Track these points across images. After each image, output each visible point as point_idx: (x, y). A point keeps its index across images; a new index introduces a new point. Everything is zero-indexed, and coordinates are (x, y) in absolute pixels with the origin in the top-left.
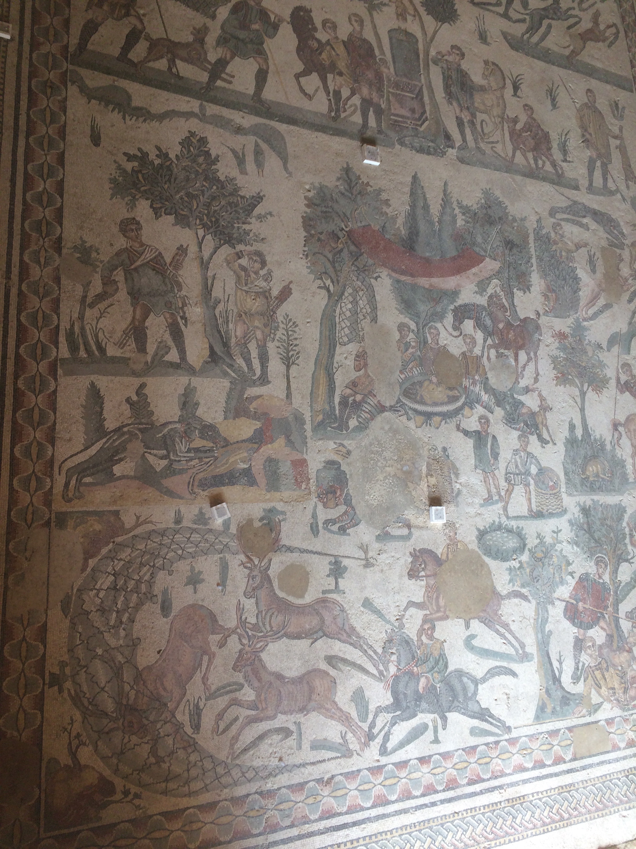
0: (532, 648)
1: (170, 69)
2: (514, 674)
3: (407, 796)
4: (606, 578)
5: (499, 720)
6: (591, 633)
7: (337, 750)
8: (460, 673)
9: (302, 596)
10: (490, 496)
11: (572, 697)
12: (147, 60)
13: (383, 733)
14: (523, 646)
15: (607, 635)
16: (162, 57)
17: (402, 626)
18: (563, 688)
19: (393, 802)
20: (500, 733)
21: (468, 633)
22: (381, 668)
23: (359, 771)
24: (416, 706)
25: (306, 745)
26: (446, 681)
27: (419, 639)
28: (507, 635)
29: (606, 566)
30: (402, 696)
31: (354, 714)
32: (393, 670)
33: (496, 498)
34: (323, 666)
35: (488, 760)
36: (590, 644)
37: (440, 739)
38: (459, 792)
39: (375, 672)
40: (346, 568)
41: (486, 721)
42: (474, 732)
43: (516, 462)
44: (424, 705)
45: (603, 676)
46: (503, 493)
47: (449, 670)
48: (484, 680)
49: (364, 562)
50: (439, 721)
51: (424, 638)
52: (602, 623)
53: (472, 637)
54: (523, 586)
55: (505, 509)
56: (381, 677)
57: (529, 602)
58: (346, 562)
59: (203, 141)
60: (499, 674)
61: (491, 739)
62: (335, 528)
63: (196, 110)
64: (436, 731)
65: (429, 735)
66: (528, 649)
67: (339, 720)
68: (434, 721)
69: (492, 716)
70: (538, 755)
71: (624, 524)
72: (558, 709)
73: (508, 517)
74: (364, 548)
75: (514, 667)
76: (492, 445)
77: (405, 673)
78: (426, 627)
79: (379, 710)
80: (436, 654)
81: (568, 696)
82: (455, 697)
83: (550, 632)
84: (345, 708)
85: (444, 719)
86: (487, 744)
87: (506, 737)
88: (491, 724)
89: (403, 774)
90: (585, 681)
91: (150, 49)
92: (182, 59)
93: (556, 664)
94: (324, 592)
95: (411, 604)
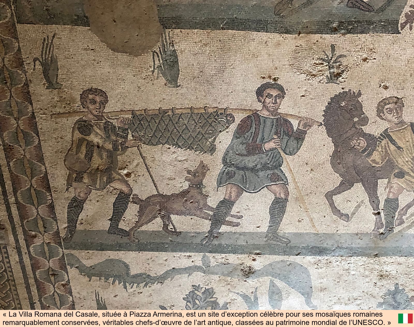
1: (165, 226)
12: (138, 224)
16: (155, 217)
59: (209, 292)
63: (199, 263)
91: (141, 212)
92: (178, 213)
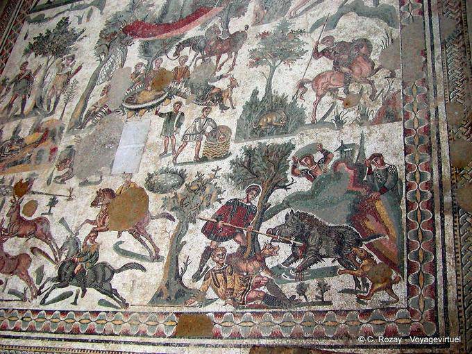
0: (164, 253)
2: (143, 269)
3: (47, 331)
4: (256, 202)
5: (122, 299)
6: (224, 244)
7: (20, 297)
8: (104, 265)
9: (31, 216)
10: (166, 151)
11: (187, 291)
13: (46, 292)
14: (157, 250)
15: (241, 246)
17: (77, 233)
18: (182, 284)
19: (38, 332)
20: (119, 306)
21: (119, 240)
22: (57, 256)
23: (26, 310)
24: (70, 280)
25: (6, 291)
26: (94, 269)
27: (85, 242)
28: (147, 242)
29: (258, 193)
30: (63, 273)
31: (35, 279)
32: (63, 258)
33: (170, 152)
34: (28, 252)
35: (104, 322)
36: (221, 253)
37: (78, 302)
38: (78, 337)
39: (54, 259)
40: (57, 201)
41: (112, 297)
42: (101, 302)
43: (195, 126)
44: (75, 281)
45: (225, 278)
46: (177, 148)
47: (98, 262)
48: (120, 270)
49: (68, 198)
50: (81, 292)
51: (88, 242)
52: (239, 238)
53: (121, 242)
54: (172, 210)
55: (175, 159)
56: (55, 262)
57: (174, 220)
58: (59, 198)
60: (131, 268)
61: (111, 309)
62: (59, 181)
64: (76, 298)
65: (72, 299)
66: (162, 253)
67: (26, 281)
68: (78, 292)
69: (118, 295)
70: (143, 327)
71: (290, 158)
72: (173, 298)
73: (175, 164)
74: (71, 190)
75: (145, 264)
76: (179, 118)
77: (70, 261)
78: (92, 235)
79: (48, 279)
80: (93, 251)
81: (185, 290)
82: (96, 278)
83: (185, 242)
84: (31, 275)
85: (84, 292)
86: (107, 312)
87: (123, 310)
88: (115, 299)
89: (49, 318)
90: (204, 280)
93: (181, 265)
94: (42, 214)
95: (87, 221)
